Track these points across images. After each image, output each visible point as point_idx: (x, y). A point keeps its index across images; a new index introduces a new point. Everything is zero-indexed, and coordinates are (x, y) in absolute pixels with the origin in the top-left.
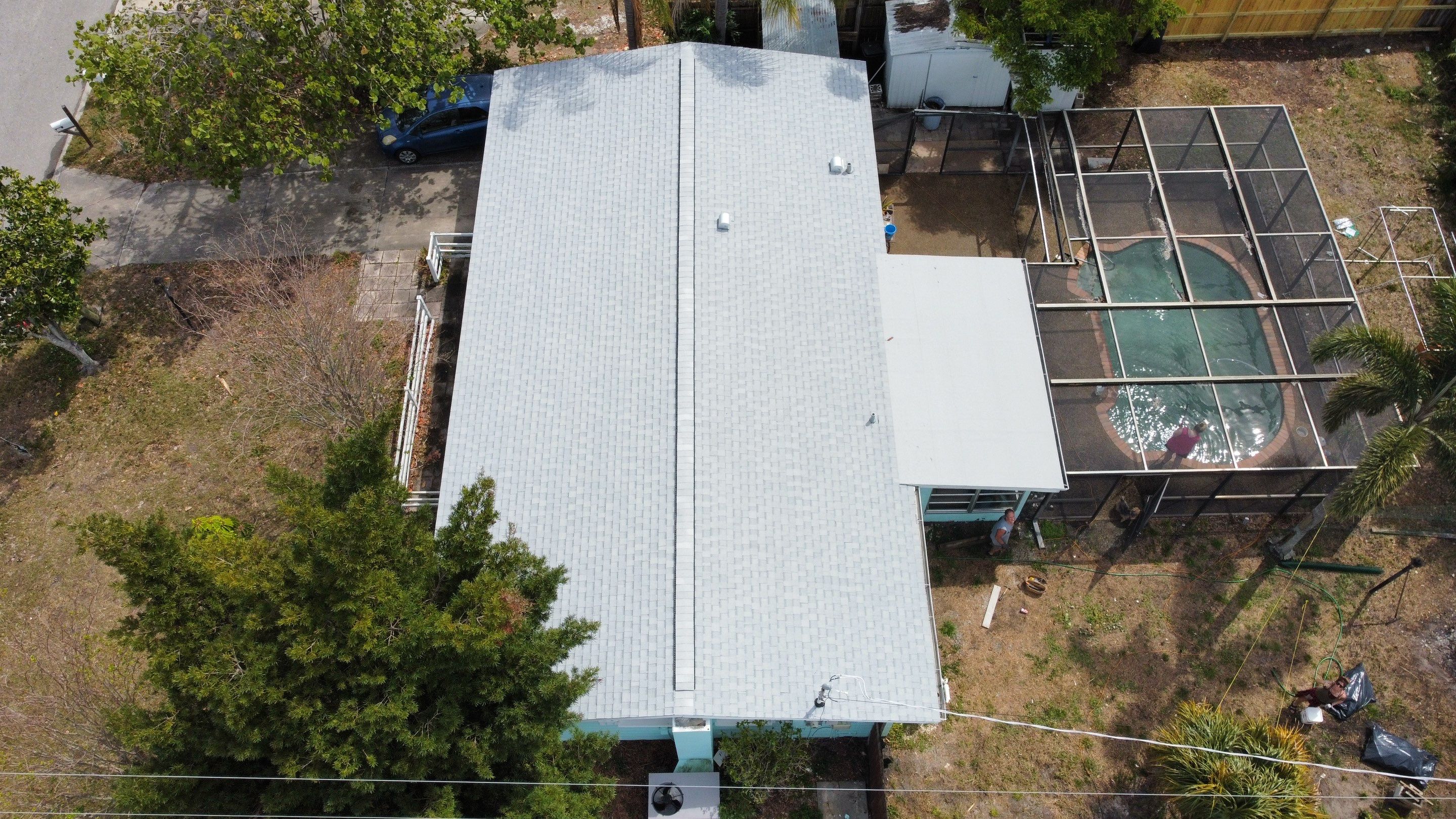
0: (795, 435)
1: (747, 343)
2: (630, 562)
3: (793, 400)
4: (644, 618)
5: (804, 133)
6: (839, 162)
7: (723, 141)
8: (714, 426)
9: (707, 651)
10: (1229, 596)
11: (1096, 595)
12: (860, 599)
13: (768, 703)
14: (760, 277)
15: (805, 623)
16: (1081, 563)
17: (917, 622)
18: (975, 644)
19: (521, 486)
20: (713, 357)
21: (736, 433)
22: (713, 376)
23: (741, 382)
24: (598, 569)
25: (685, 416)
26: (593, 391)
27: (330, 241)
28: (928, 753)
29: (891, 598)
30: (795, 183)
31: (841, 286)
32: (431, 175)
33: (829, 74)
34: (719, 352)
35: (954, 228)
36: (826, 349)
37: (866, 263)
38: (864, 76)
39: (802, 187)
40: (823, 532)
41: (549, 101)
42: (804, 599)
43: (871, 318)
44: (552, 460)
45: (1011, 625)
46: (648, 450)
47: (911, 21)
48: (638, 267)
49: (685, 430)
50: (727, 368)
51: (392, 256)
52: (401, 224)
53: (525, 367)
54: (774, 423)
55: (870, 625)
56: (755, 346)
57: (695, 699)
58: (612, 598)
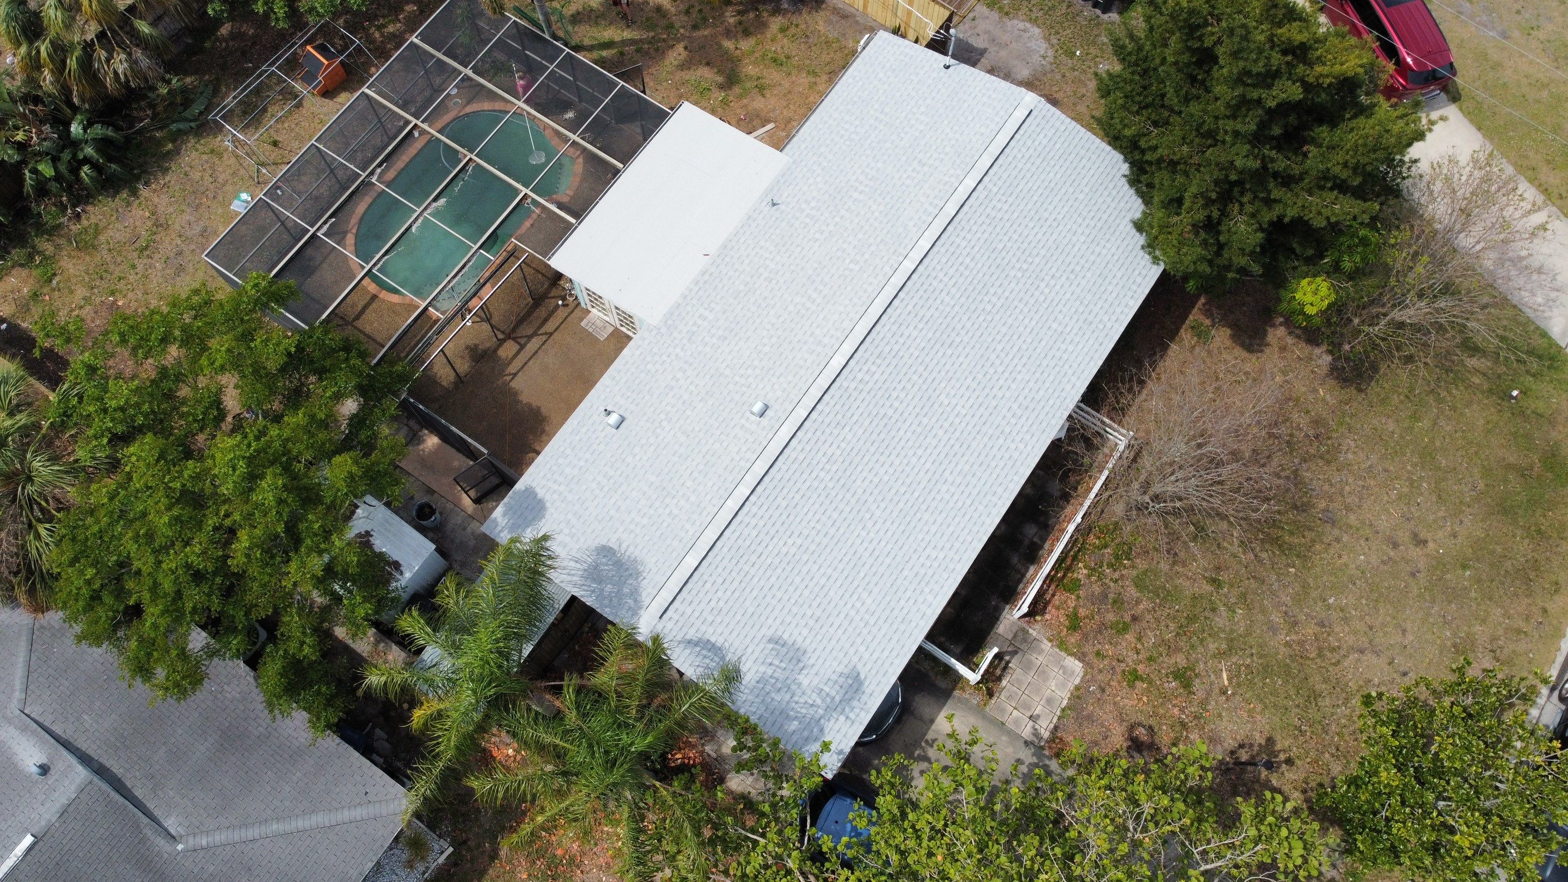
1: (819, 300)
4: (1023, 161)
5: (611, 473)
9: (997, 119)
34: (847, 302)
39: (663, 416)
40: (868, 153)
45: (758, 116)
49: (916, 255)
50: (849, 288)
51: (1016, 722)
54: (846, 234)
56: (815, 295)
57: (1022, 99)
58: (1035, 188)
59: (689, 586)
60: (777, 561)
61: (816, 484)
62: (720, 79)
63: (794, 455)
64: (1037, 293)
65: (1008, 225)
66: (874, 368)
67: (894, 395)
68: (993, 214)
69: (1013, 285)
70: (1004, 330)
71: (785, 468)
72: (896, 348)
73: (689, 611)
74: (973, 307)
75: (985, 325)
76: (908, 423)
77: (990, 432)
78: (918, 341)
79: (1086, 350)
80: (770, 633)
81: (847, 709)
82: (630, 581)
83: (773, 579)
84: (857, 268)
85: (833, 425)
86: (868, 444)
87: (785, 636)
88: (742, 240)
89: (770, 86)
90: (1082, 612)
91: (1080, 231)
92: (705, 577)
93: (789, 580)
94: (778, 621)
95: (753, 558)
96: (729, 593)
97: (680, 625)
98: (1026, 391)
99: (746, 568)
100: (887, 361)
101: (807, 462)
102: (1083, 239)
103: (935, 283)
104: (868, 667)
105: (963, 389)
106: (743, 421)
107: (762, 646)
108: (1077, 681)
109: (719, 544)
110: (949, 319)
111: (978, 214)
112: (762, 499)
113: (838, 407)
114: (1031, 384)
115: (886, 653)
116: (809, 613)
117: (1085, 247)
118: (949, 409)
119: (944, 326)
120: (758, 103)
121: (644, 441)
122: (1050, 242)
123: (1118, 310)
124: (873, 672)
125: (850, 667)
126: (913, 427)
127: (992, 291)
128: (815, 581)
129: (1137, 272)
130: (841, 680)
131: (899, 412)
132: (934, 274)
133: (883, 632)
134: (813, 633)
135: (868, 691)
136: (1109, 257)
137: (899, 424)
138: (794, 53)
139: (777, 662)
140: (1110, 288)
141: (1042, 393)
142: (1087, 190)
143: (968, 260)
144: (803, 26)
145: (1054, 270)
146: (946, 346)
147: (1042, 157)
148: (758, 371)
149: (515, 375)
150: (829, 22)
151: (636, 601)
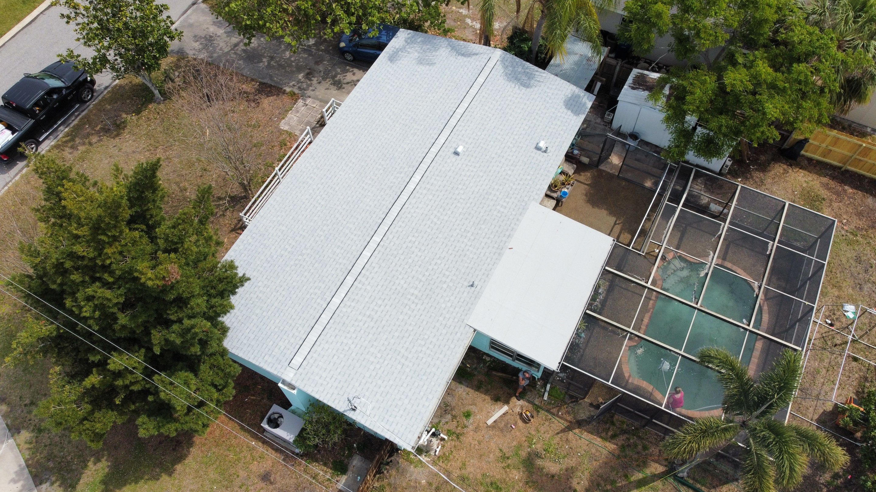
0: (427, 274)
1: (432, 217)
2: (308, 296)
3: (438, 256)
4: (297, 325)
5: (535, 121)
6: (542, 145)
7: (486, 108)
8: (388, 250)
9: (315, 356)
10: (633, 479)
11: (558, 439)
12: (408, 370)
13: (329, 396)
14: (460, 187)
15: (372, 367)
16: (561, 418)
17: (430, 397)
18: (477, 429)
19: (285, 236)
20: (409, 216)
21: (397, 258)
22: (404, 225)
23: (416, 235)
24: (293, 292)
25: (377, 239)
26: (344, 206)
27: (291, 84)
28: (419, 469)
29: (425, 378)
30: (511, 146)
31: (502, 210)
32: (356, 70)
33: (570, 96)
34: (415, 215)
35: (607, 209)
36: (472, 238)
37: (523, 204)
38: (589, 104)
39: (514, 150)
40: (410, 328)
41: (416, 54)
42: (379, 355)
43: (507, 233)
44: (306, 231)
45: (502, 430)
46: (350, 247)
47: (640, 84)
48: (403, 155)
49: (373, 245)
50: (414, 224)
51: (314, 103)
52: (327, 89)
53: (323, 181)
54: (420, 262)
55: (405, 385)
56: (435, 220)
57: (295, 374)
58: (290, 309)
59: (479, 72)
60: (437, 90)
61: (421, 123)
63: (435, 132)
65: (310, 280)
66: (394, 181)
67: (381, 171)
68: (320, 284)
69: (309, 245)
70: (315, 218)
74: (335, 226)
76: (372, 160)
77: (325, 167)
78: (369, 200)
80: (435, 66)
81: (395, 50)
82: (509, 72)
83: (438, 83)
84: (410, 238)
86: (394, 146)
87: (428, 67)
88: (489, 260)
92: (473, 75)
93: (429, 85)
94: (432, 71)
95: (449, 88)
96: (459, 74)
99: (452, 84)
100: (387, 186)
101: (428, 130)
103: (359, 233)
105: (341, 183)
107: (439, 61)
109: (468, 89)
110: (350, 216)
112: (449, 110)
114: (300, 195)
115: (378, 71)
118: (349, 172)
119: (353, 211)
122: (282, 276)
128: (417, 88)
130: (399, 59)
132: (360, 237)
133: (381, 78)
134: (415, 70)
135: (385, 59)
137: (378, 159)
139: (431, 57)
141: (294, 192)
147: (283, 332)
151: (504, 64)
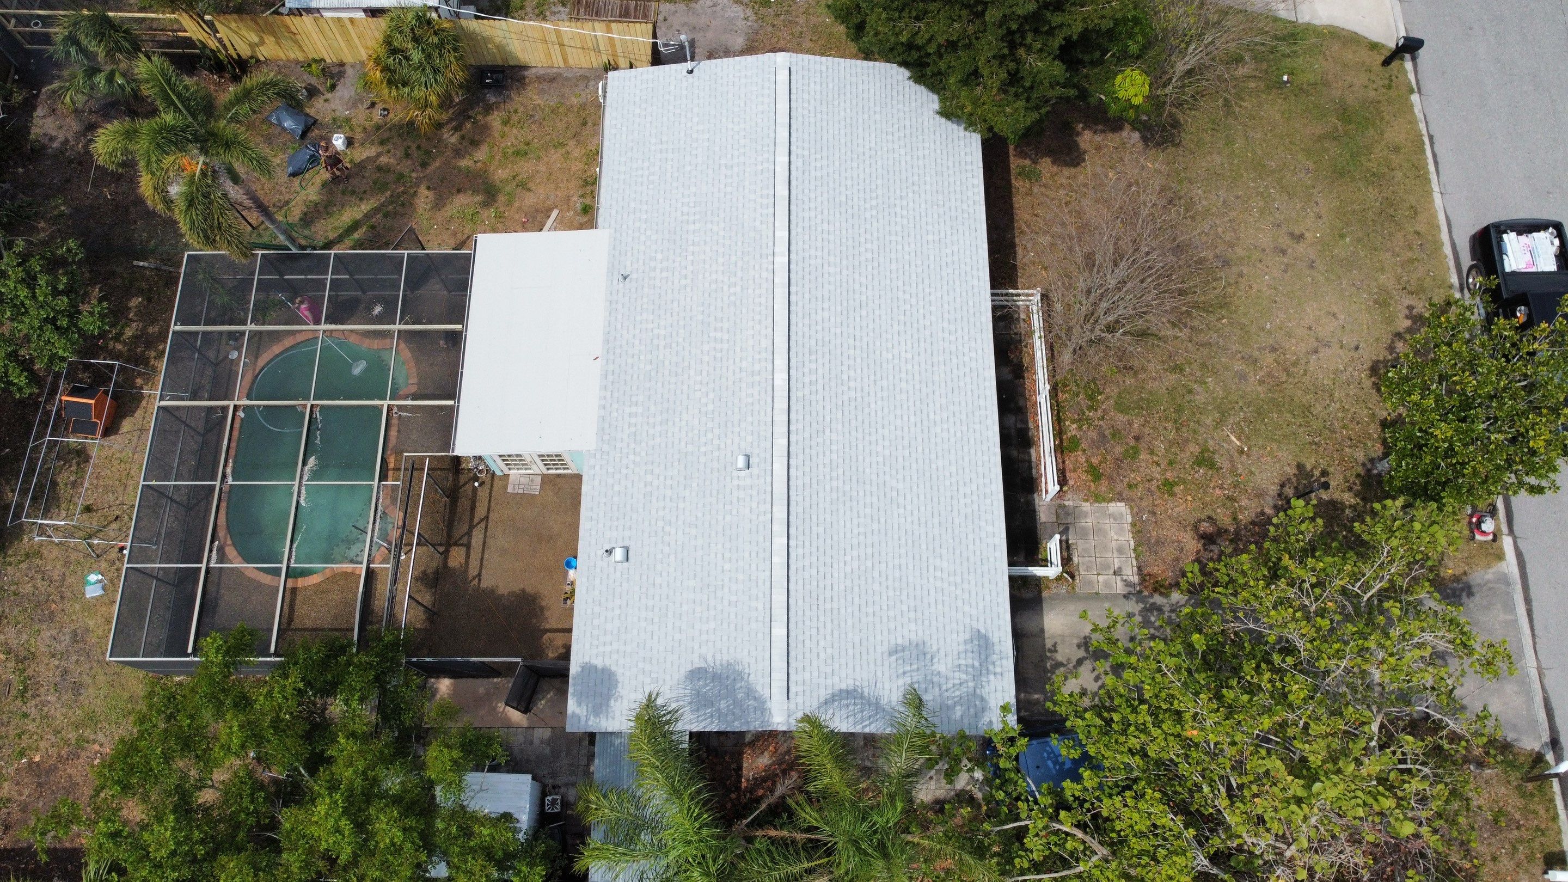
3: (688, 289)
4: (812, 115)
5: (650, 604)
9: (766, 92)
18: (568, 198)
19: (918, 227)
20: (757, 318)
22: (757, 300)
23: (733, 298)
29: (630, 145)
34: (751, 324)
37: (606, 437)
38: (572, 705)
40: (675, 184)
43: (610, 378)
45: (537, 211)
55: (648, 125)
58: (837, 132)
59: (792, 654)
60: (848, 582)
61: (834, 496)
62: (479, 198)
63: (800, 483)
64: (899, 219)
65: (837, 176)
66: (813, 366)
67: (845, 377)
68: (819, 174)
69: (875, 224)
70: (894, 267)
71: (800, 499)
72: (819, 336)
73: (807, 675)
74: (857, 263)
75: (876, 272)
76: (872, 394)
77: (941, 359)
78: (833, 319)
79: (968, 242)
80: (885, 648)
81: (991, 667)
82: (738, 685)
83: (856, 599)
84: (738, 289)
85: (814, 435)
86: (853, 433)
87: (900, 641)
88: (619, 326)
89: (531, 178)
90: (1095, 460)
91: (896, 147)
92: (800, 638)
93: (870, 592)
94: (885, 633)
95: (828, 593)
96: (829, 638)
97: (808, 693)
98: (946, 306)
99: (828, 606)
100: (820, 353)
101: (814, 481)
102: (902, 152)
103: (813, 262)
104: (982, 620)
105: (896, 337)
106: (736, 482)
107: (886, 663)
108: (1129, 519)
109: (792, 601)
110: (844, 285)
111: (807, 181)
112: (800, 538)
113: (808, 417)
114: (945, 297)
115: (987, 598)
116: (905, 608)
117: (909, 158)
118: (896, 361)
119: (845, 293)
120: (530, 200)
121: (660, 556)
122: (880, 170)
123: (970, 194)
124: (989, 621)
125: (968, 629)
126: (879, 395)
127: (862, 240)
128: (890, 578)
129: (962, 153)
130: (969, 647)
131: (859, 389)
132: (807, 255)
133: (973, 582)
134: (920, 622)
135: (996, 640)
136: (933, 154)
137: (866, 399)
138: (530, 137)
139: (908, 668)
140: (952, 180)
141: (958, 300)
142: (878, 109)
143: (825, 226)
144: (521, 109)
145: (898, 192)
146: (858, 309)
147: (824, 103)
148: (717, 431)
149: (479, 575)
150: (541, 92)
151: (755, 699)
